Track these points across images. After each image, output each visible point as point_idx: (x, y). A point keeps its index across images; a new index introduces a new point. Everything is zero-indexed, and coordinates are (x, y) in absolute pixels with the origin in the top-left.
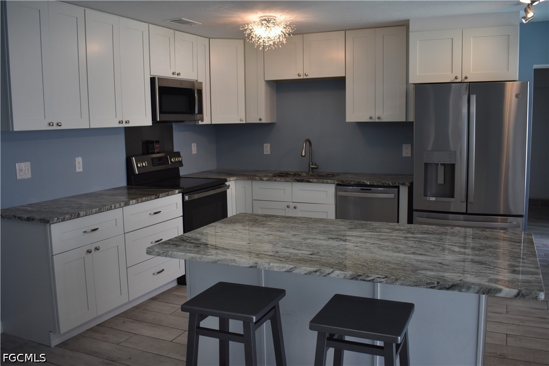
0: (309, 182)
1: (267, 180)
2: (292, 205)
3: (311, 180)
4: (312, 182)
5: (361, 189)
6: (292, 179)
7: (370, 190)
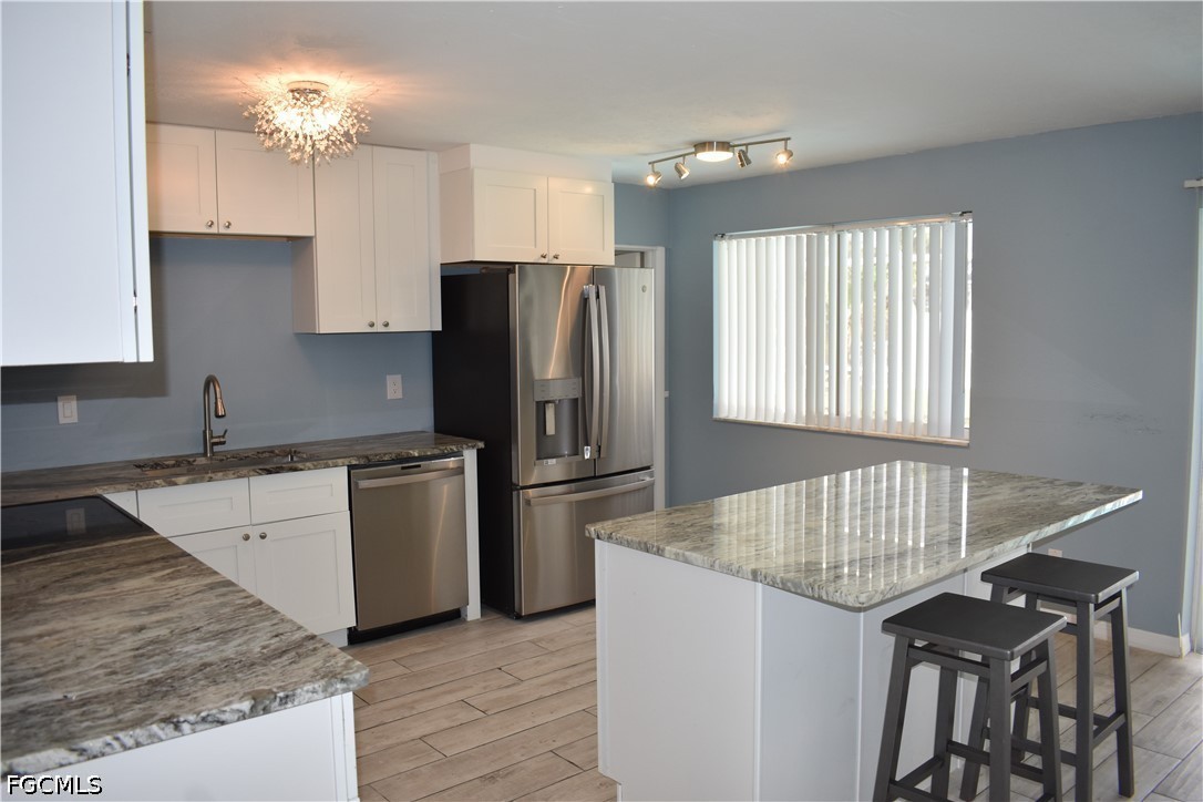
0: (296, 470)
1: (187, 483)
2: (254, 533)
3: (300, 466)
4: (301, 470)
5: (403, 468)
6: (254, 470)
7: (419, 466)
